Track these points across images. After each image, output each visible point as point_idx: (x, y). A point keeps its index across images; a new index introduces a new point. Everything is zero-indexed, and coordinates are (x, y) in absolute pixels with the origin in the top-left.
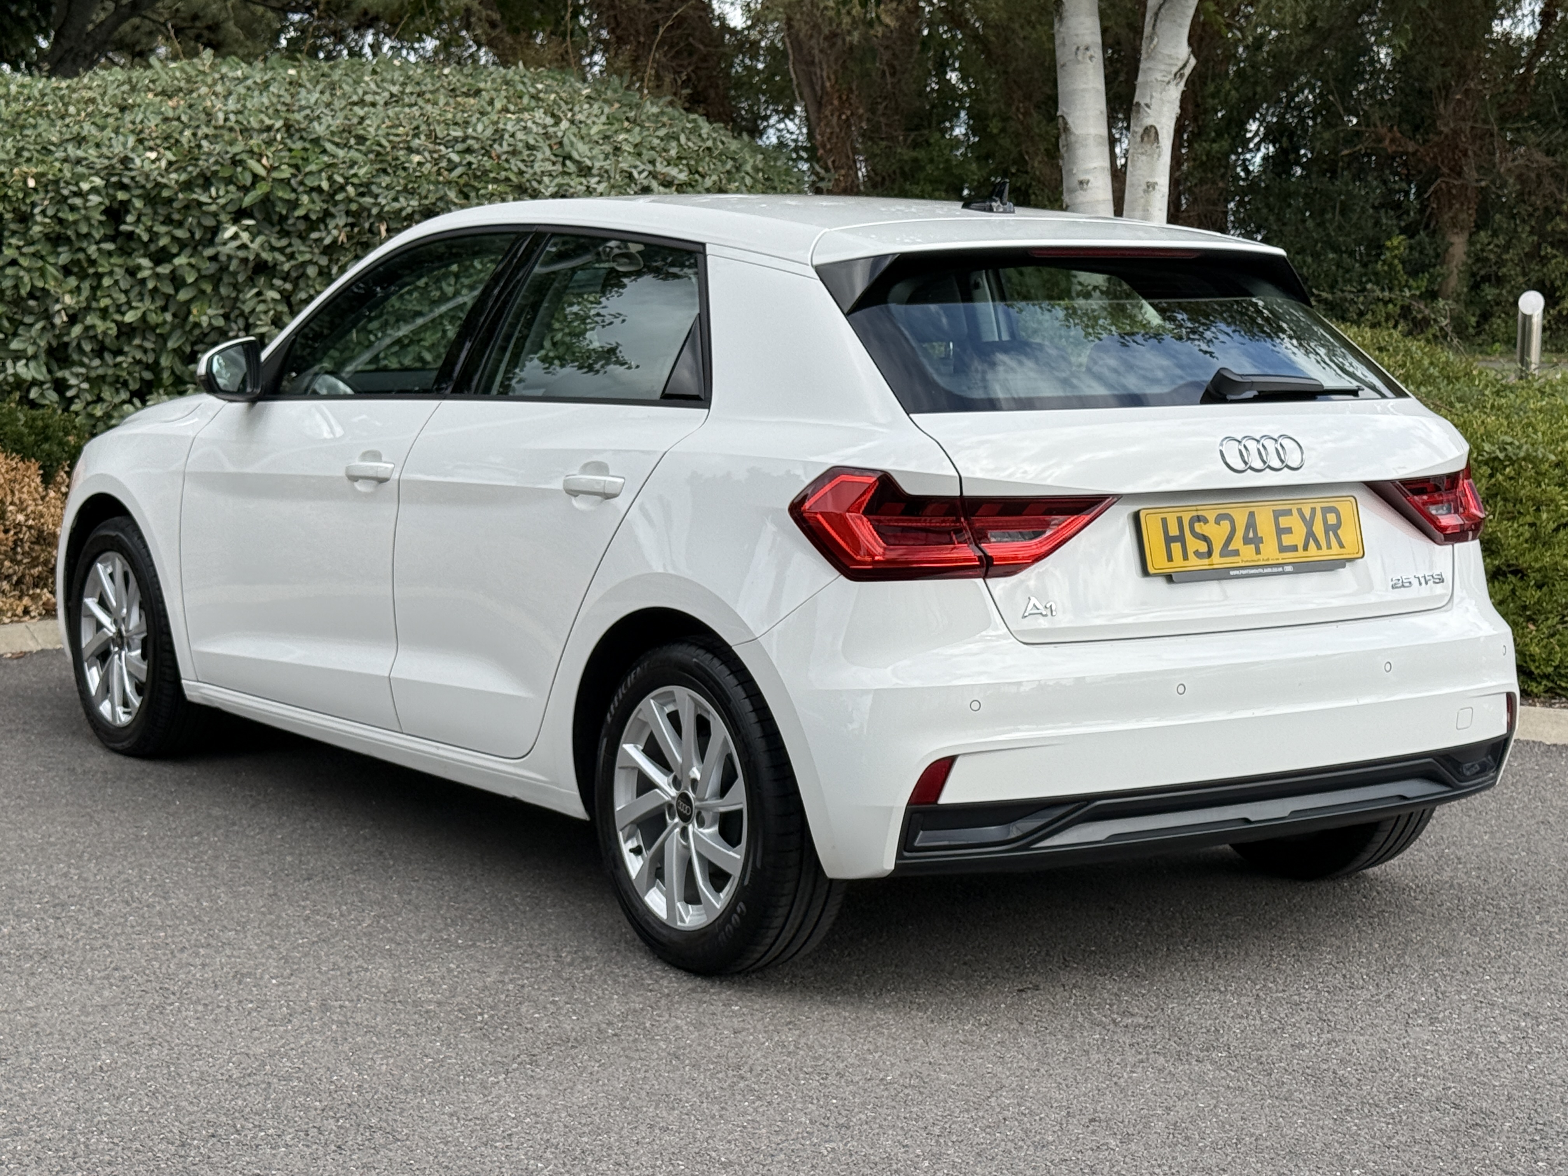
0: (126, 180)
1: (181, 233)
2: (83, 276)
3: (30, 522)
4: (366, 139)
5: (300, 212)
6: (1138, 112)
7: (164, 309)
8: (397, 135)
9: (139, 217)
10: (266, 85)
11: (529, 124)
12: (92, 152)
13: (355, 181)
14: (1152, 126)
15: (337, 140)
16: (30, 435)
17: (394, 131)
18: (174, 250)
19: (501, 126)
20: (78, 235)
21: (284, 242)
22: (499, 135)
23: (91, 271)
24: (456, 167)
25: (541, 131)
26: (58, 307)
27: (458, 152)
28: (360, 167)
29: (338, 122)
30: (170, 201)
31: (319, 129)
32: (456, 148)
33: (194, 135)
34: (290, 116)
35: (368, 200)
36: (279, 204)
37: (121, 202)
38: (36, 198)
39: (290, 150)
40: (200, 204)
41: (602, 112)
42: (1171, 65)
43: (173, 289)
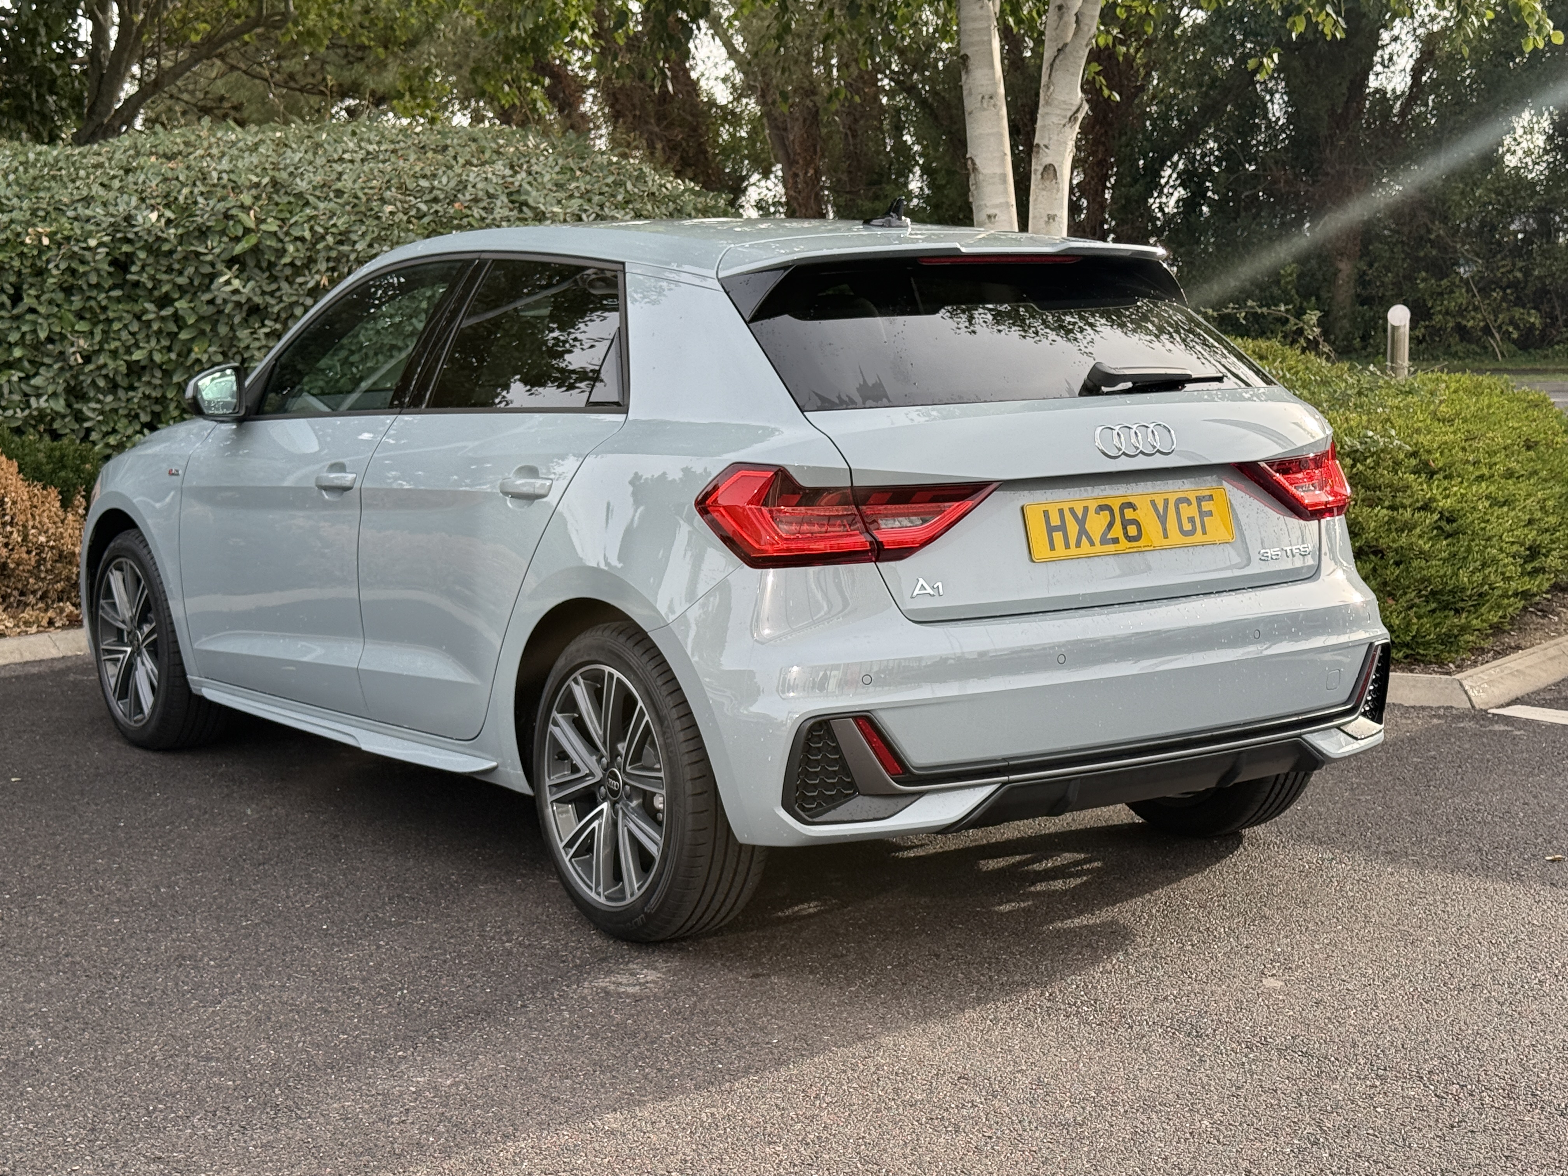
0: (131, 236)
1: (181, 281)
2: (95, 321)
3: (52, 543)
4: (344, 193)
5: (286, 260)
6: (1038, 152)
7: (169, 349)
8: (371, 188)
9: (143, 268)
10: (256, 146)
11: (490, 175)
12: (100, 211)
13: (333, 230)
14: (1050, 165)
15: (318, 193)
16: (48, 463)
17: (369, 185)
18: (176, 296)
19: (464, 177)
20: (89, 285)
21: (274, 286)
22: (462, 186)
23: (102, 317)
24: (424, 215)
25: (501, 182)
26: (72, 350)
27: (426, 202)
28: (339, 218)
29: (318, 179)
30: (171, 252)
31: (302, 185)
32: (424, 199)
33: (192, 192)
34: (276, 174)
35: (346, 248)
36: (267, 251)
37: (126, 253)
38: (50, 254)
39: (277, 204)
40: (198, 254)
41: (557, 164)
42: (1065, 110)
43: (176, 330)
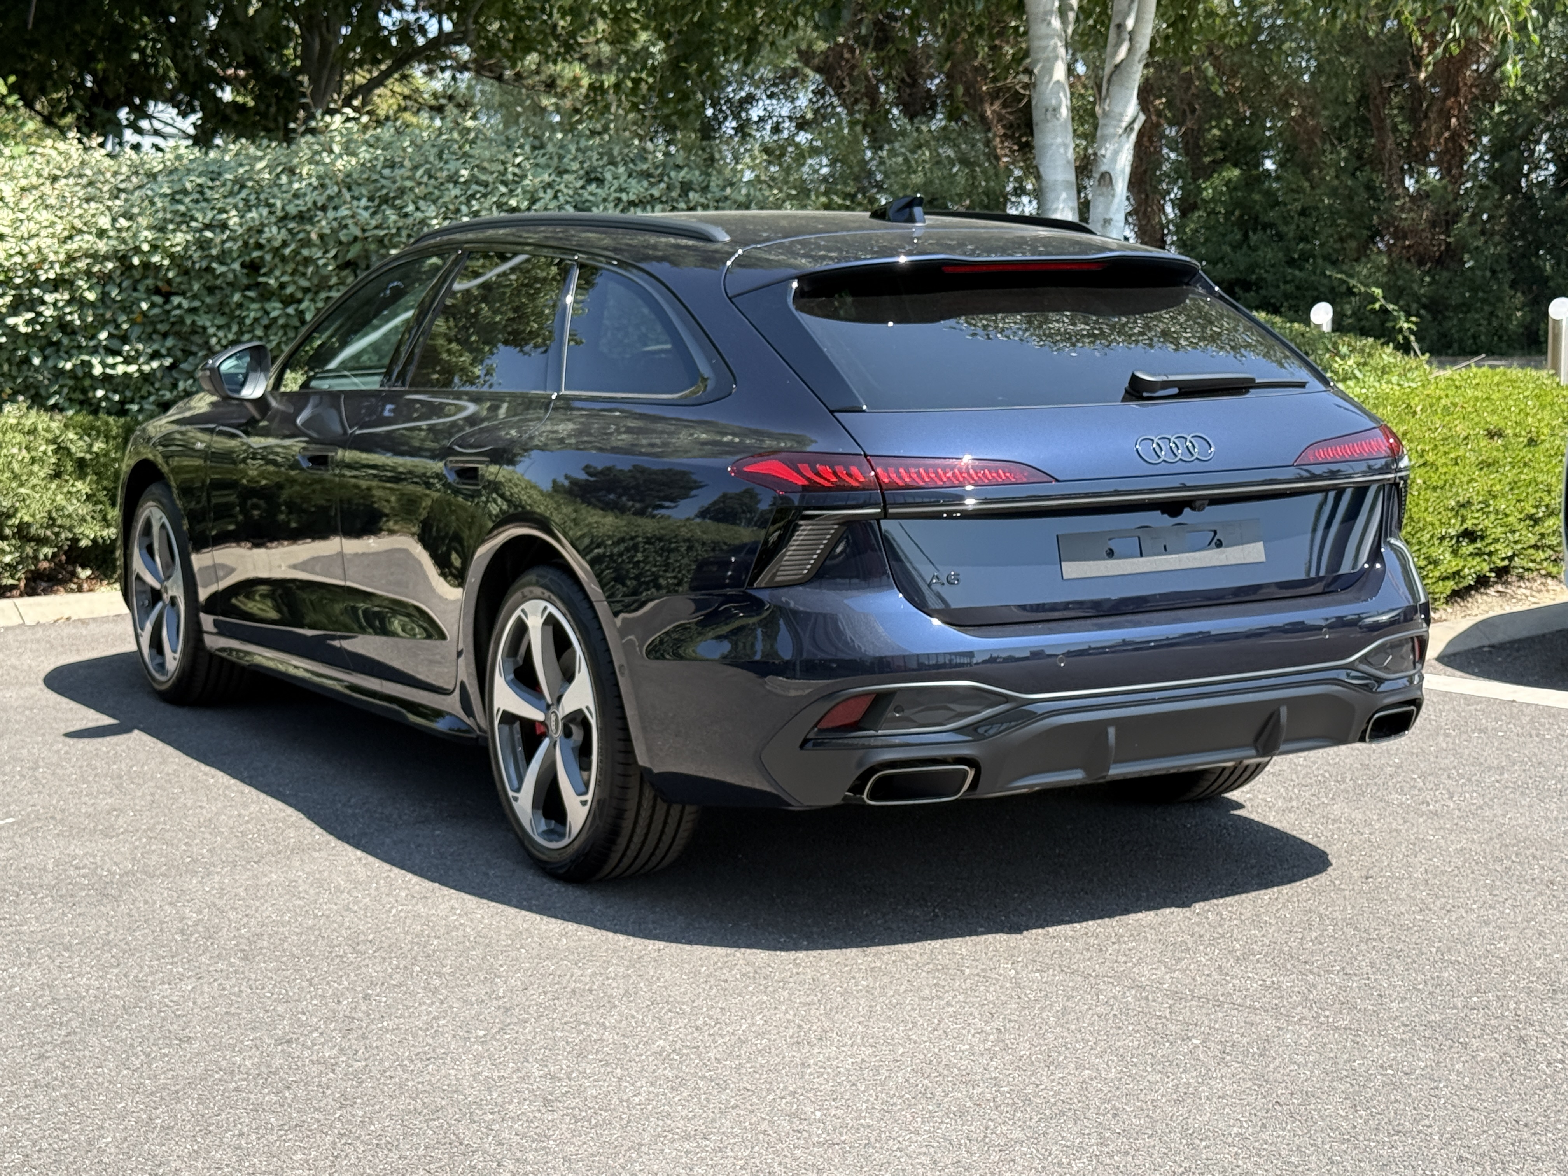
1: (304, 283)
2: (232, 317)
6: (1095, 161)
14: (1106, 172)
18: (299, 295)
23: (237, 313)
42: (1121, 121)
43: (298, 324)
